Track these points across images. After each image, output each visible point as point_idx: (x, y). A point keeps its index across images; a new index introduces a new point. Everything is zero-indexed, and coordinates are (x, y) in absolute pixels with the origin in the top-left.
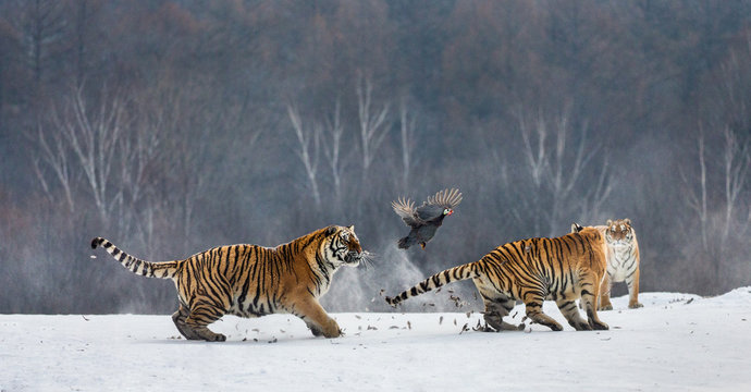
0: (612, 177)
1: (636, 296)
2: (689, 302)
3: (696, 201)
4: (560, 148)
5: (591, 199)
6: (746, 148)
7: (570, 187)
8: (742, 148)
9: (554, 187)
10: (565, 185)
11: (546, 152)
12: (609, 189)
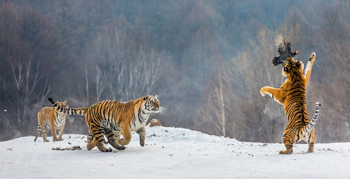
0: (49, 86)
1: (61, 136)
2: (82, 138)
3: (85, 96)
4: (28, 75)
5: (41, 96)
6: (105, 74)
7: (32, 91)
8: (103, 74)
9: (25, 90)
10: (30, 90)
11: (22, 76)
12: (48, 92)
